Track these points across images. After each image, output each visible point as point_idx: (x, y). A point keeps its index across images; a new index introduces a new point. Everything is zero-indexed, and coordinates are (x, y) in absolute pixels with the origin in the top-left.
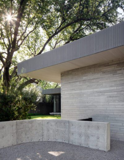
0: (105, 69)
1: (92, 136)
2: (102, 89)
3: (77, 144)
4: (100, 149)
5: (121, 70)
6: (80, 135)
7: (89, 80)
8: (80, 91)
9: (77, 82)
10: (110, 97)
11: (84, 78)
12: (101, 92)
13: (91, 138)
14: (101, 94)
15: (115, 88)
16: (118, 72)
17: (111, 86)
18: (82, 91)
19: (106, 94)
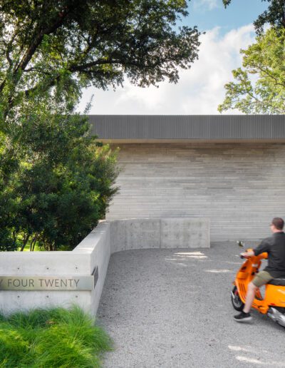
0: (181, 152)
1: (193, 234)
2: (176, 178)
3: (172, 247)
4: (203, 247)
5: (200, 157)
6: (177, 235)
7: (158, 163)
8: (143, 178)
9: (138, 163)
10: (188, 188)
11: (150, 160)
12: (175, 182)
13: (193, 237)
14: (174, 184)
15: (194, 178)
16: (197, 159)
17: (189, 176)
18: (147, 178)
19: (183, 184)
